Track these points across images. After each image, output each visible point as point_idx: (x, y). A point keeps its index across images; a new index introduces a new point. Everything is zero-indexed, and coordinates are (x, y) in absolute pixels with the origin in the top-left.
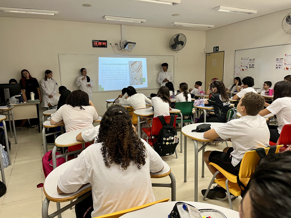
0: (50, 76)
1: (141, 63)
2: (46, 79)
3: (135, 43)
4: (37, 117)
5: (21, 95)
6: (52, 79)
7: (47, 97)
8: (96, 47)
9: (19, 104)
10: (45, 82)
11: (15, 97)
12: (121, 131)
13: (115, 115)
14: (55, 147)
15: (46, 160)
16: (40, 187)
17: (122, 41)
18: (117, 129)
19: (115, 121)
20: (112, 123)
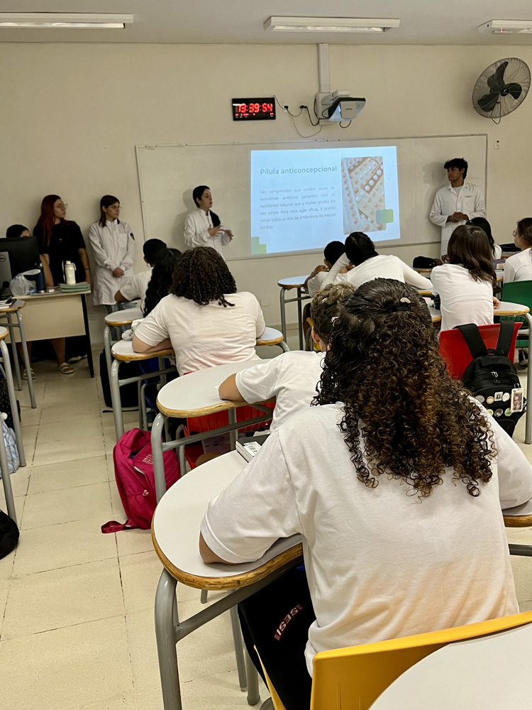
0: (114, 211)
1: (379, 161)
2: (103, 222)
3: (364, 100)
4: (84, 334)
5: (39, 271)
6: (119, 222)
7: (108, 275)
8: (244, 119)
9: (37, 296)
10: (100, 229)
11: (25, 276)
12: (411, 367)
13: (383, 312)
14: (159, 417)
15: (123, 454)
16: (111, 531)
17: (321, 97)
18: (396, 359)
19: (389, 332)
20: (375, 339)
